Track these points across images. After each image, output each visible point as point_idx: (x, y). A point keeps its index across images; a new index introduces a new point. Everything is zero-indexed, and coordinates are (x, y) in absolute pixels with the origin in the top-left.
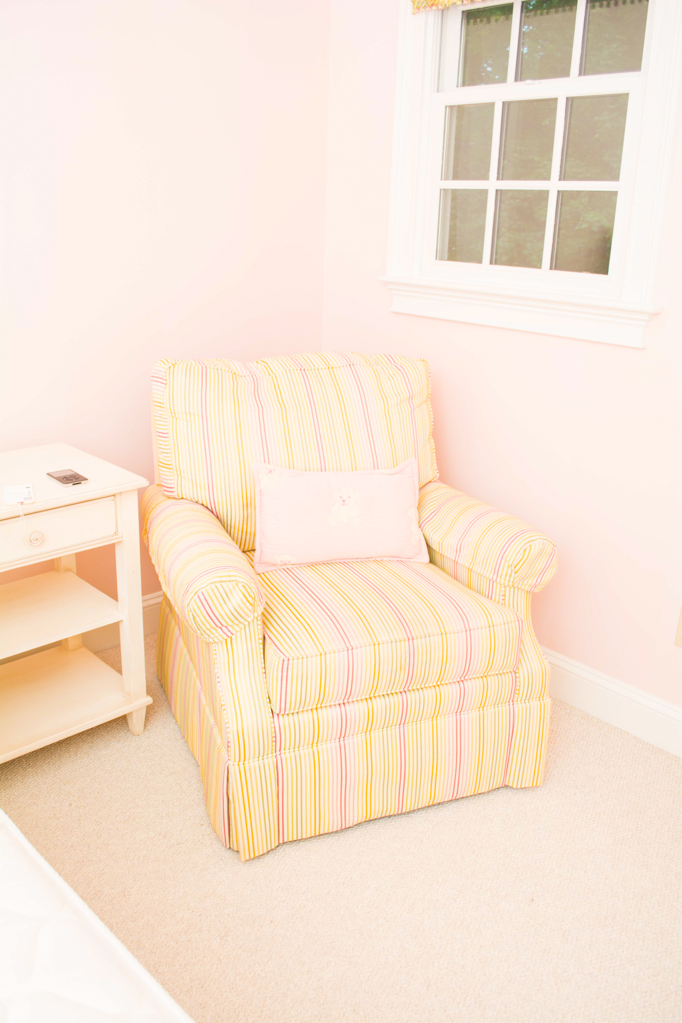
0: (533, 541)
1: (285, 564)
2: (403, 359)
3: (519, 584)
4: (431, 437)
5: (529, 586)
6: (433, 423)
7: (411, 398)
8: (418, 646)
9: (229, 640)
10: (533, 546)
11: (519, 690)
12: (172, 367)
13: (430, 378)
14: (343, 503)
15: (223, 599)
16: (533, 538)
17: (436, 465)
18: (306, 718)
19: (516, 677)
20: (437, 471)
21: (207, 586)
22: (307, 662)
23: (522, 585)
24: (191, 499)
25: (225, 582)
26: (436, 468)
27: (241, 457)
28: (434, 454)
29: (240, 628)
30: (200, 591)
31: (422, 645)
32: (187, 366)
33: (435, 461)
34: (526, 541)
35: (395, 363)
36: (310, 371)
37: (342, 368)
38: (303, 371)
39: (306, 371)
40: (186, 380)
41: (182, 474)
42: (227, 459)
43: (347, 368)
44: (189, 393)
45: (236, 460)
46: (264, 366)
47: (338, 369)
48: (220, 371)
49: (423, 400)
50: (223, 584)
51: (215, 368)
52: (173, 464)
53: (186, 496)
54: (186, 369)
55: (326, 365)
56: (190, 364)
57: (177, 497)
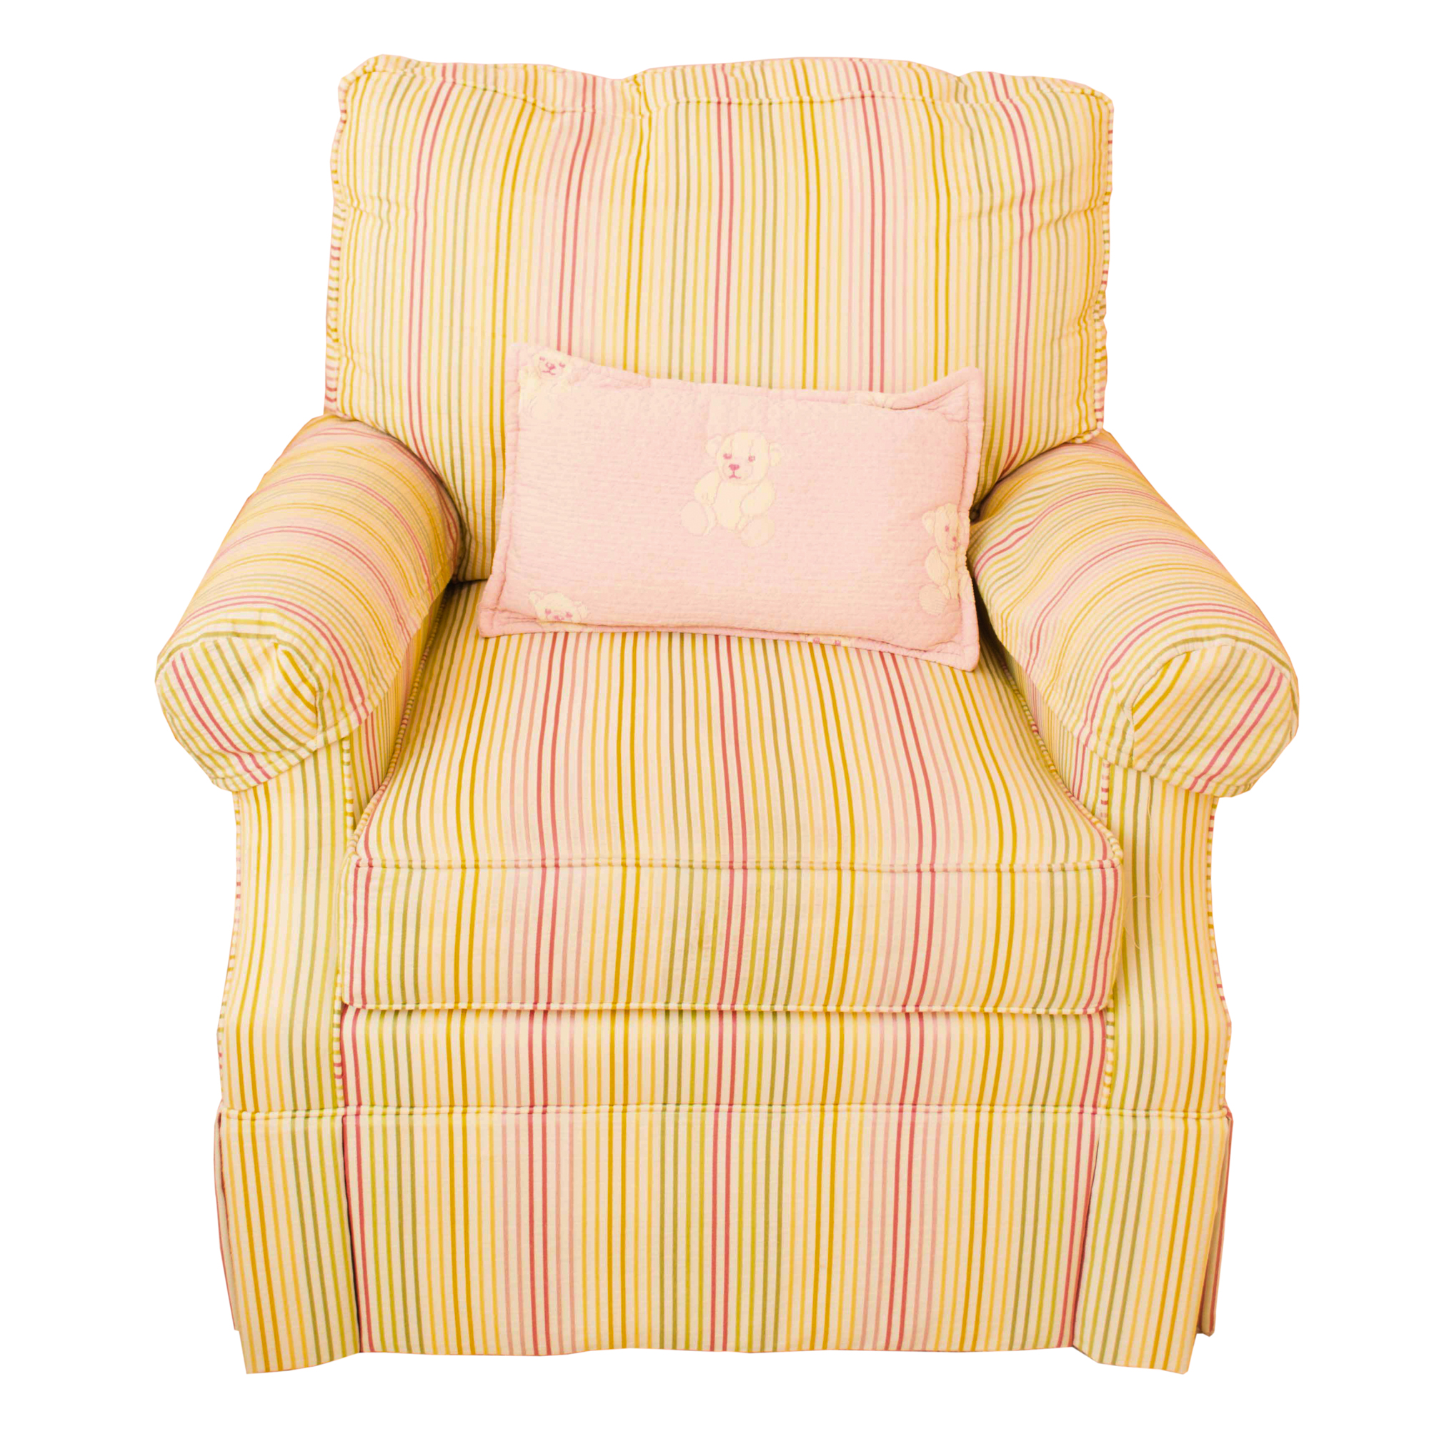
0: (1201, 640)
1: (558, 620)
2: (1033, 87)
3: (1150, 763)
5: (1187, 773)
8: (758, 891)
9: (261, 790)
10: (1195, 657)
11: (1111, 1075)
12: (363, 79)
14: (730, 472)
15: (235, 681)
16: (1202, 633)
18: (428, 1031)
19: (1104, 1035)
21: (196, 641)
22: (422, 881)
23: (1163, 765)
24: (372, 422)
25: (247, 636)
27: (499, 325)
29: (287, 762)
30: (179, 652)
31: (772, 888)
32: (401, 78)
34: (1179, 637)
35: (1007, 97)
36: (745, 109)
37: (838, 105)
38: (724, 107)
39: (734, 108)
40: (387, 113)
41: (355, 355)
42: (462, 328)
43: (854, 104)
44: (391, 148)
45: (483, 333)
46: (638, 90)
47: (828, 106)
48: (489, 94)
49: (1071, 207)
50: (235, 640)
51: (481, 86)
52: (340, 329)
53: (360, 411)
54: (397, 85)
55: (798, 93)
56: (411, 75)
57: (342, 415)
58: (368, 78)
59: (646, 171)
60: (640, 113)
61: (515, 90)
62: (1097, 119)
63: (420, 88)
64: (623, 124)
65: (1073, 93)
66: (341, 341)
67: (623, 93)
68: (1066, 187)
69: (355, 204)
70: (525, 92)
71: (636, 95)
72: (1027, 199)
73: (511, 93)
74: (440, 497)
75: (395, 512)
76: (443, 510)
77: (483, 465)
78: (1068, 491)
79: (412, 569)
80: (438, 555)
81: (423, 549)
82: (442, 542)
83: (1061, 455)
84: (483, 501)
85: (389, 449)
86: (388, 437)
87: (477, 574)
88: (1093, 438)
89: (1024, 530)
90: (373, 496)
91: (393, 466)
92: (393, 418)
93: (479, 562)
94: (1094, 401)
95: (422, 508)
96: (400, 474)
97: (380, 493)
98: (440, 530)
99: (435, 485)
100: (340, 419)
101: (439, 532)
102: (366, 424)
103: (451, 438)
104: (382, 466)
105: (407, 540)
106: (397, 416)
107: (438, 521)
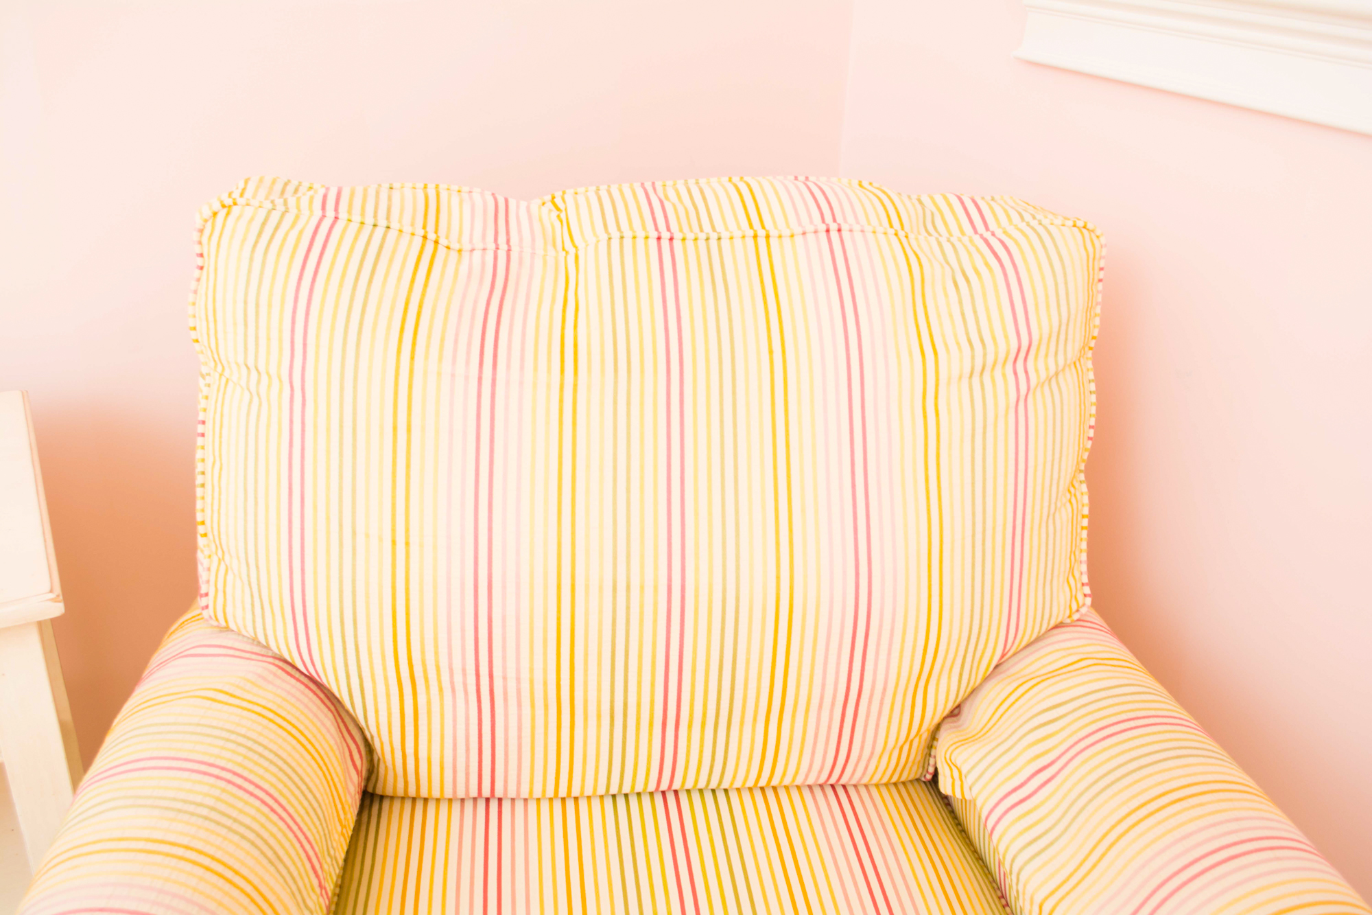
2: (1016, 218)
4: (1082, 477)
6: (1091, 433)
7: (1022, 354)
12: (223, 213)
13: (1100, 286)
17: (1084, 568)
20: (1087, 590)
24: (251, 635)
26: (1085, 579)
28: (1084, 534)
33: (1084, 557)
35: (987, 229)
36: (690, 243)
37: (799, 239)
38: (665, 243)
39: (676, 243)
40: (251, 259)
41: (227, 557)
42: (354, 533)
43: (817, 239)
44: (257, 305)
45: (381, 539)
46: (558, 216)
47: (787, 242)
48: (380, 231)
49: (1066, 359)
51: (369, 221)
52: (208, 522)
53: (236, 623)
54: (264, 224)
55: (751, 226)
56: (283, 209)
57: (215, 623)
58: (228, 214)
59: (576, 326)
60: (563, 249)
61: (412, 225)
62: (1091, 256)
63: (292, 227)
64: (545, 263)
65: (1063, 225)
66: (210, 536)
67: (541, 220)
68: (1062, 337)
69: (219, 368)
70: (424, 227)
71: (558, 224)
72: (1022, 355)
73: (407, 229)
74: (339, 720)
75: (271, 802)
76: (343, 737)
77: (388, 695)
78: (1091, 718)
79: (294, 895)
80: (335, 814)
81: (311, 838)
82: (341, 791)
83: (1057, 646)
84: (390, 732)
85: (271, 677)
86: (270, 654)
87: (389, 792)
88: (1082, 615)
89: (1046, 773)
90: (240, 787)
91: (274, 708)
92: (276, 637)
93: (390, 783)
94: (1081, 573)
95: (313, 763)
96: (284, 719)
97: (251, 777)
98: (337, 776)
99: (333, 708)
100: (212, 626)
101: (336, 780)
102: (244, 636)
103: (346, 665)
104: (260, 715)
105: (287, 845)
106: (280, 635)
107: (336, 764)
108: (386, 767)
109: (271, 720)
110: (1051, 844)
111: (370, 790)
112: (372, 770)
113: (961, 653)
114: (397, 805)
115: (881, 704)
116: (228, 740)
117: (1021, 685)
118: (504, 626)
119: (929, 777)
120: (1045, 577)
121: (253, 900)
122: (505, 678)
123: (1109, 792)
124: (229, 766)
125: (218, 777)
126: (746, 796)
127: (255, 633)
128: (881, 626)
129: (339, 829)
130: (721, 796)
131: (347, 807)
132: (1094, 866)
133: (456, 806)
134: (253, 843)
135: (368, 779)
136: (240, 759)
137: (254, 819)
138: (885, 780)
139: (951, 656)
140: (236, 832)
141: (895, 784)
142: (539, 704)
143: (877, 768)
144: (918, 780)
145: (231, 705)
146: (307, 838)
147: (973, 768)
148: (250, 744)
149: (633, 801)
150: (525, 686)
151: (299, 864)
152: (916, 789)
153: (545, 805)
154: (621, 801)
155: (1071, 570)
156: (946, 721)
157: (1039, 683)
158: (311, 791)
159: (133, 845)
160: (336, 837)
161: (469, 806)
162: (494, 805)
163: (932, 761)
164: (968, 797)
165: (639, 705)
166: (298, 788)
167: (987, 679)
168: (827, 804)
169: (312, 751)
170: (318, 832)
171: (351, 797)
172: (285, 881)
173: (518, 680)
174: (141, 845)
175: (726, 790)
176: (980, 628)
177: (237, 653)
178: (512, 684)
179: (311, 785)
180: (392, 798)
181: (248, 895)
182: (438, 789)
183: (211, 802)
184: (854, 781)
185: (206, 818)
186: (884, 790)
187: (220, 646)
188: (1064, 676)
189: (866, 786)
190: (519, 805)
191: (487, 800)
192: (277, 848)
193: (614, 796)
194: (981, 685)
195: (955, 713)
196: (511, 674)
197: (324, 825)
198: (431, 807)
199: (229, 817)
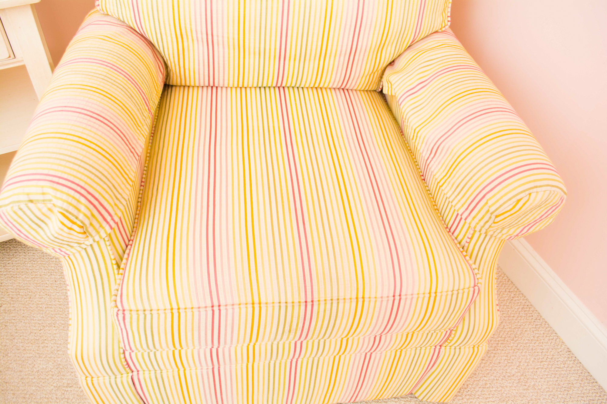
8: (318, 312)
9: (67, 258)
11: (452, 339)
17: (449, 10)
19: (451, 332)
20: (449, 19)
25: (37, 201)
26: (449, 15)
31: (325, 311)
33: (450, 5)
50: (31, 205)
53: (111, 12)
57: (102, 12)
74: (154, 53)
75: (128, 77)
76: (156, 59)
77: (172, 42)
78: (443, 65)
79: (138, 110)
80: (154, 87)
81: (145, 93)
82: (155, 79)
83: (434, 39)
84: (174, 57)
85: (126, 33)
86: (125, 25)
87: (175, 84)
88: (446, 29)
89: (423, 84)
90: (116, 70)
91: (128, 44)
92: (127, 17)
93: (175, 80)
94: (448, 12)
95: (144, 66)
96: (132, 49)
97: (120, 67)
98: (154, 73)
99: (151, 48)
100: (102, 14)
101: (154, 74)
102: (114, 18)
103: (155, 29)
104: (122, 46)
105: (135, 92)
106: (128, 16)
107: (153, 68)
108: (173, 73)
109: (127, 49)
110: (422, 109)
111: (167, 83)
112: (168, 75)
113: (397, 38)
114: (178, 88)
115: (364, 55)
116: (110, 54)
117: (419, 52)
118: (217, 14)
119: (380, 90)
120: (433, 10)
121: (122, 108)
122: (218, 36)
123: (446, 90)
124: (111, 62)
125: (107, 66)
126: (310, 90)
127: (119, 16)
128: (366, 23)
129: (156, 93)
130: (300, 90)
131: (158, 86)
132: (436, 116)
133: (200, 89)
134: (122, 90)
135: (166, 79)
136: (115, 61)
137: (122, 81)
138: (363, 89)
139: (392, 39)
140: (115, 85)
141: (367, 91)
142: (231, 47)
143: (360, 83)
144: (375, 91)
145: (110, 42)
146: (142, 92)
147: (396, 82)
148: (119, 56)
149: (267, 89)
150: (226, 39)
151: (140, 100)
152: (374, 94)
153: (234, 90)
154: (262, 89)
155: (444, 9)
156: (388, 67)
157: (425, 52)
158: (143, 76)
159: (76, 86)
160: (155, 95)
161: (205, 89)
162: (214, 89)
163: (381, 84)
164: (393, 94)
165: (270, 49)
166: (138, 73)
167: (405, 50)
168: (340, 95)
169: (144, 62)
170: (147, 91)
171: (160, 83)
172: (135, 105)
173: (223, 37)
174: (79, 86)
175: (302, 88)
176: (405, 28)
177: (112, 24)
178: (220, 39)
179: (143, 74)
180: (176, 86)
181: (121, 107)
182: (193, 82)
183: (105, 74)
184: (351, 88)
185: (103, 79)
186: (362, 93)
187: (105, 21)
188: (436, 50)
189: (356, 90)
190: (224, 89)
191: (212, 87)
192: (131, 92)
193: (260, 88)
194: (403, 53)
195: (392, 63)
196: (220, 34)
197: (149, 89)
198: (191, 89)
199: (112, 80)
